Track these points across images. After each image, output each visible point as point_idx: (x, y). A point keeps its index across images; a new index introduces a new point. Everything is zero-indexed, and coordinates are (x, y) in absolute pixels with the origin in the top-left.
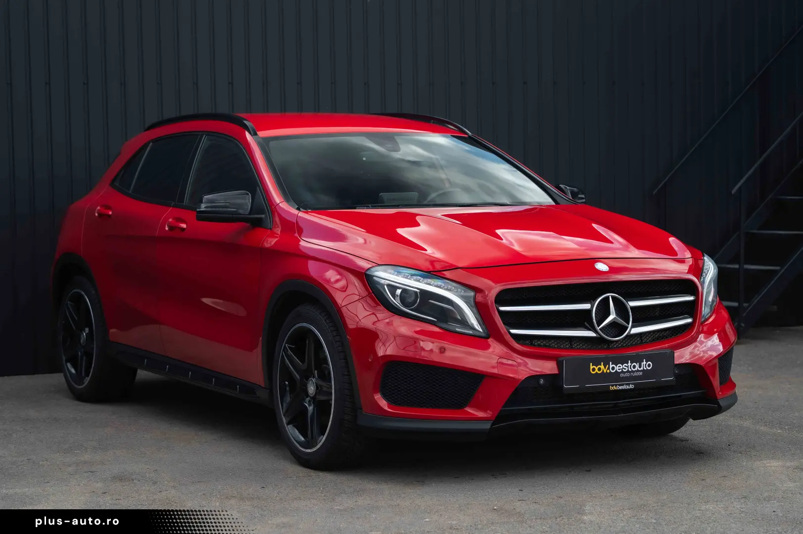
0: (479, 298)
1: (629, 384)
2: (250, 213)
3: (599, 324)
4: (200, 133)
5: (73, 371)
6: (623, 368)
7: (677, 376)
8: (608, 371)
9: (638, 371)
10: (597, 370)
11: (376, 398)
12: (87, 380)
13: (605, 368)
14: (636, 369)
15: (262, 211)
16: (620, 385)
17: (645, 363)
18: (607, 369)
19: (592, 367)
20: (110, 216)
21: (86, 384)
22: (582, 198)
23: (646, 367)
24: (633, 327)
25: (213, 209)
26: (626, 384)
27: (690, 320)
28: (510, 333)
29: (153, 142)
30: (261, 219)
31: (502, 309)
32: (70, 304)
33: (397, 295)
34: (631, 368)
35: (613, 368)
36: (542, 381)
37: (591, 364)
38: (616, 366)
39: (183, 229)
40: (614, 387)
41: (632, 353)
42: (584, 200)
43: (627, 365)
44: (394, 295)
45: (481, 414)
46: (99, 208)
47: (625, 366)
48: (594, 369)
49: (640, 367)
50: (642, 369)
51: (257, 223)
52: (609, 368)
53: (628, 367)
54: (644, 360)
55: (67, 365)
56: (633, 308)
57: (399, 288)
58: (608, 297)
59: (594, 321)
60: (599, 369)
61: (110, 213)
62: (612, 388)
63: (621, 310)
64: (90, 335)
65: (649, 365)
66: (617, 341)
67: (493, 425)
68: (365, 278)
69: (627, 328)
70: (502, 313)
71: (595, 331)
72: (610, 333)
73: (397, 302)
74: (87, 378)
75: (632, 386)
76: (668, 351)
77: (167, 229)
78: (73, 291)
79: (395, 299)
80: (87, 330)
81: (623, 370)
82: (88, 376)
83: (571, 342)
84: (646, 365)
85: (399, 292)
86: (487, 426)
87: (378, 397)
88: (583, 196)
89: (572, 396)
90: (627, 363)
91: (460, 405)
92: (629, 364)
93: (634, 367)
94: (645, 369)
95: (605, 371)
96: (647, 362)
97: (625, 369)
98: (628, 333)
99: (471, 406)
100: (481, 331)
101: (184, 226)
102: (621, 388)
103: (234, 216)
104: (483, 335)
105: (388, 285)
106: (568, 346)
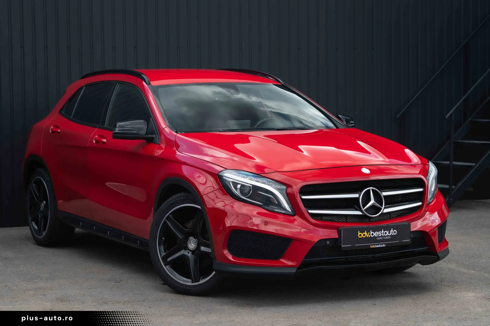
0: (289, 190)
1: (382, 244)
2: (146, 134)
3: (364, 207)
4: (115, 82)
5: (36, 227)
6: (379, 234)
7: (412, 239)
8: (369, 236)
9: (388, 236)
10: (362, 236)
11: (224, 252)
12: (44, 233)
13: (367, 234)
14: (387, 235)
15: (153, 133)
16: (377, 245)
17: (392, 231)
18: (369, 235)
19: (359, 234)
20: (59, 132)
21: (43, 235)
22: (352, 123)
23: (393, 233)
24: (385, 208)
25: (123, 132)
26: (381, 244)
27: (420, 204)
28: (308, 213)
29: (86, 87)
30: (153, 138)
31: (304, 197)
32: (34, 186)
33: (238, 188)
34: (383, 234)
35: (372, 234)
36: (328, 243)
37: (359, 232)
38: (374, 233)
39: (104, 143)
40: (373, 246)
41: (385, 224)
42: (353, 125)
43: (381, 232)
44: (236, 188)
45: (290, 263)
46: (52, 127)
47: (380, 233)
48: (361, 235)
49: (389, 233)
50: (390, 234)
51: (150, 141)
52: (370, 234)
53: (382, 233)
54: (392, 229)
55: (32, 223)
56: (385, 196)
57: (239, 184)
58: (369, 190)
59: (361, 204)
60: (364, 235)
61: (59, 131)
62: (372, 247)
63: (378, 198)
64: (46, 205)
65: (395, 232)
66: (375, 217)
67: (297, 270)
68: (218, 178)
69: (381, 209)
70: (303, 200)
71: (362, 211)
72: (371, 212)
73: (238, 193)
74: (44, 232)
75: (384, 246)
76: (407, 223)
77: (94, 142)
78: (36, 178)
79: (237, 191)
80: (44, 202)
81: (379, 235)
82: (45, 231)
83: (346, 218)
84: (393, 232)
85: (239, 186)
86: (294, 270)
87: (226, 252)
88: (353, 122)
89: (347, 252)
90: (381, 231)
91: (276, 257)
92: (383, 232)
93: (386, 233)
94: (392, 234)
95: (367, 236)
96: (393, 230)
97: (380, 235)
98: (382, 212)
99: (284, 258)
100: (290, 211)
101: (105, 140)
102: (377, 246)
103: (136, 136)
104: (292, 213)
105: (233, 182)
106: (344, 221)
